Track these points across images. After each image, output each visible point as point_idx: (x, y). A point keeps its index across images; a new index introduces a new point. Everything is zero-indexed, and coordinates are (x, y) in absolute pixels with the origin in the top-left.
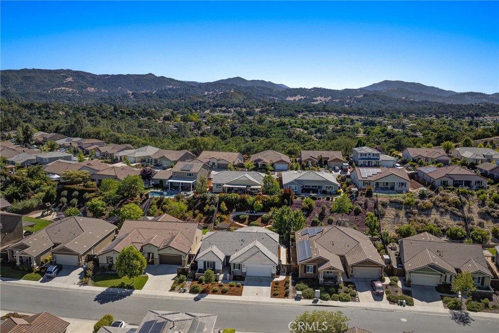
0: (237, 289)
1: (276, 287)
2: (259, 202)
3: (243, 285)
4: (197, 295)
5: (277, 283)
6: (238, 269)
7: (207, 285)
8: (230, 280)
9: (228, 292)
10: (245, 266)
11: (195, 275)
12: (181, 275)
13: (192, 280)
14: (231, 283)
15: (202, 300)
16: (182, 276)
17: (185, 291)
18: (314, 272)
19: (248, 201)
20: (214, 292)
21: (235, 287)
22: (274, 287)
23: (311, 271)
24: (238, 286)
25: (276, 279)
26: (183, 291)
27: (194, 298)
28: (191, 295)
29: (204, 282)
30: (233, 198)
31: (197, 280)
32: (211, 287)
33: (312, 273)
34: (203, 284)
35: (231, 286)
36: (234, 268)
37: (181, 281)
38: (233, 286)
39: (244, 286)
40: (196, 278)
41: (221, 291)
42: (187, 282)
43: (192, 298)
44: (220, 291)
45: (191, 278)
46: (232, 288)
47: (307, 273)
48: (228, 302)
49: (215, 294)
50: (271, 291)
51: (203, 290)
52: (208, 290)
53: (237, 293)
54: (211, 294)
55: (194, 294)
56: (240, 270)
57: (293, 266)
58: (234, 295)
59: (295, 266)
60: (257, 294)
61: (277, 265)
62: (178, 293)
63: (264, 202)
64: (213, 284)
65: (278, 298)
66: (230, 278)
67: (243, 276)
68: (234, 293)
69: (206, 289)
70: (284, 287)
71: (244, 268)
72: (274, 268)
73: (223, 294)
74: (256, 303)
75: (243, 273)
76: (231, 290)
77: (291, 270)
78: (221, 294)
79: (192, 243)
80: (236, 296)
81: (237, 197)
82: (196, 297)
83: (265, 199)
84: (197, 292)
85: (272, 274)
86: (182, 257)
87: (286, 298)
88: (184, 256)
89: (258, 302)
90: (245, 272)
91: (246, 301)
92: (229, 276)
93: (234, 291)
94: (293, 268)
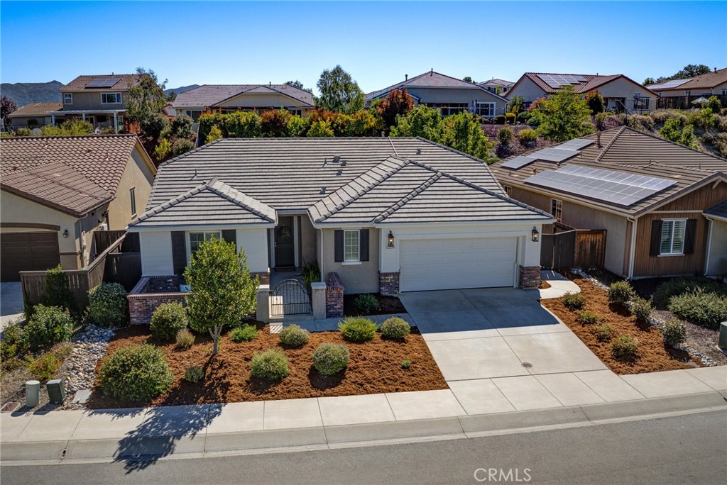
0: (400, 354)
1: (594, 321)
2: (323, 124)
3: (414, 331)
4: (143, 417)
6: (356, 262)
7: (207, 348)
8: (329, 312)
9: (351, 376)
10: (396, 241)
11: (126, 308)
12: (40, 308)
13: (109, 332)
14: (346, 324)
15: (185, 448)
16: (44, 314)
17: (56, 399)
18: (689, 248)
19: (290, 125)
20: (265, 385)
21: (379, 346)
22: (580, 323)
23: (677, 247)
24: (394, 337)
25: (546, 294)
26: (44, 399)
27: (123, 443)
28: (105, 418)
29: (184, 336)
30: (243, 120)
31: (142, 329)
32: (235, 358)
33: (680, 253)
34: (180, 348)
35: (354, 338)
36: (339, 257)
37: (41, 341)
38: (369, 339)
39: (425, 337)
40: (135, 318)
41: (303, 375)
42: (78, 349)
43: (105, 443)
44: (298, 375)
45: (104, 323)
46: (370, 351)
47: (662, 254)
48: (386, 441)
49: (273, 394)
50: (585, 343)
51: (183, 381)
52: (219, 379)
53: (413, 375)
54: (245, 400)
55: (120, 415)
56: (370, 264)
57: (583, 237)
58: (397, 390)
59: (590, 237)
60: (526, 365)
61: (551, 218)
62: (12, 415)
63: (335, 125)
64: (245, 340)
65: (655, 370)
66: (329, 303)
67: (383, 294)
68: (389, 375)
69: (204, 370)
70: (620, 316)
71: (391, 250)
72: (535, 240)
73: (328, 391)
74: (579, 420)
75: (385, 279)
76: (365, 359)
77: (574, 257)
78: (313, 393)
79: (113, 192)
80: (413, 390)
81: (254, 119)
82: (143, 429)
83: (339, 118)
84: (143, 399)
85: (523, 272)
86: (60, 234)
87: (691, 363)
88: (66, 231)
89: (584, 412)
90: (395, 271)
91: (500, 416)
92: (322, 290)
93: (386, 362)
94: (581, 247)
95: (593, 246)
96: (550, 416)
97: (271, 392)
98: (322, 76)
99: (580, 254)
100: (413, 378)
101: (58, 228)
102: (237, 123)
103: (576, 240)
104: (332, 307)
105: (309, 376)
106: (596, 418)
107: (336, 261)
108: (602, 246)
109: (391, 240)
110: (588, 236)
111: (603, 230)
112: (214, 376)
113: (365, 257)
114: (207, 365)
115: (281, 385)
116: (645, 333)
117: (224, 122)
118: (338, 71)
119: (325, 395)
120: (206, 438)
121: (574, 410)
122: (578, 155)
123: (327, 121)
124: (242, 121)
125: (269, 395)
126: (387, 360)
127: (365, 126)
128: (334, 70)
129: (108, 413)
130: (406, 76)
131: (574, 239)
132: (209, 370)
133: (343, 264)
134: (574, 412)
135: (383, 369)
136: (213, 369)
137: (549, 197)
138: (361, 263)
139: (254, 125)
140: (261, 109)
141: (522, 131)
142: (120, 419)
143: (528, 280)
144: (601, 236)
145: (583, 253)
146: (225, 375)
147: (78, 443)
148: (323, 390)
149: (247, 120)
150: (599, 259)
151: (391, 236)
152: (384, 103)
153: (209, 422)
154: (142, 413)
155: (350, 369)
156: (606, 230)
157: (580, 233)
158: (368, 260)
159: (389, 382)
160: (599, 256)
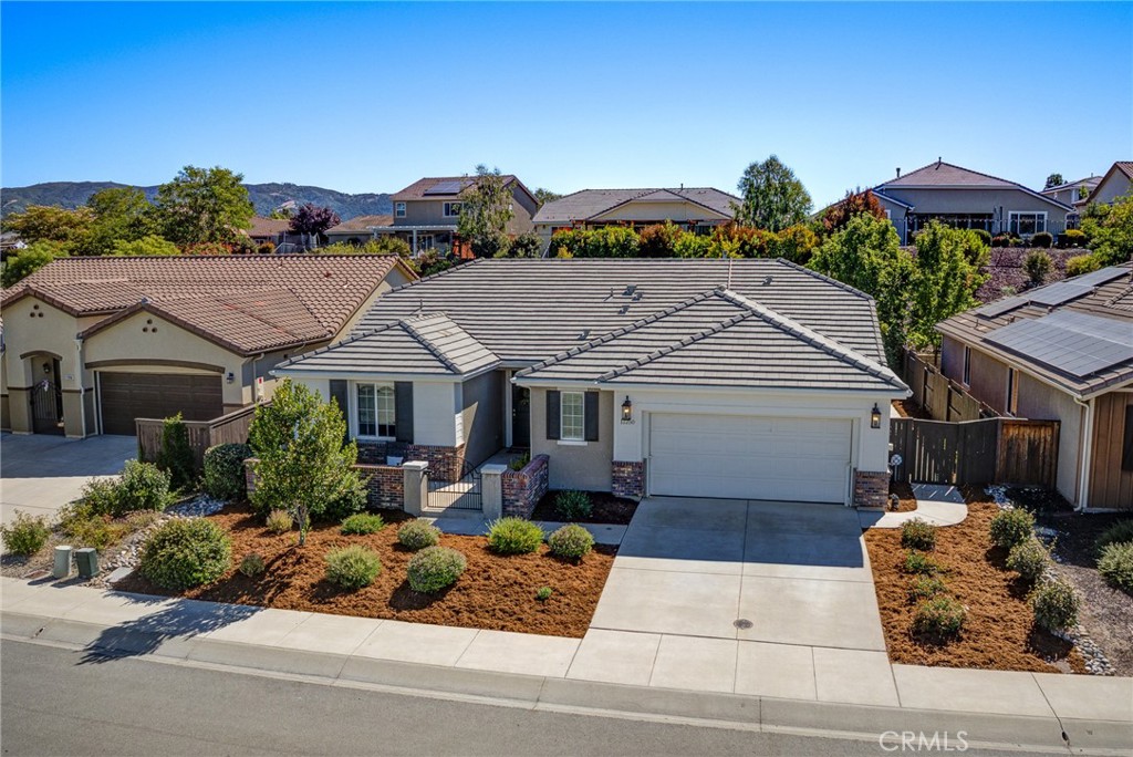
0: (549, 577)
1: (926, 570)
3: (610, 551)
4: (160, 607)
5: (918, 539)
6: (579, 442)
7: (295, 537)
8: (507, 510)
9: (454, 598)
10: (635, 411)
11: (243, 476)
13: (219, 506)
15: (170, 651)
17: (85, 571)
19: (677, 247)
20: (334, 592)
21: (528, 564)
22: (902, 569)
25: (891, 520)
26: (73, 573)
27: (110, 633)
28: (118, 602)
29: (278, 517)
30: (612, 239)
32: (318, 556)
34: (266, 533)
35: (504, 550)
36: (553, 432)
38: (523, 553)
39: (619, 560)
43: (88, 627)
44: (386, 585)
45: (215, 494)
46: (507, 569)
48: (416, 691)
49: (333, 606)
50: (880, 603)
51: (238, 572)
52: (282, 577)
53: (543, 612)
54: (293, 607)
55: (137, 601)
56: (599, 446)
57: (1013, 432)
58: (503, 628)
59: (1028, 433)
60: (743, 624)
61: (903, 390)
62: (29, 584)
63: (747, 247)
64: (354, 532)
65: (972, 664)
66: (507, 497)
67: (617, 494)
68: (507, 604)
69: (273, 562)
70: (993, 569)
71: (627, 426)
72: (875, 426)
73: (405, 613)
74: (742, 719)
75: (620, 471)
76: (488, 578)
77: (994, 466)
78: (386, 612)
79: (333, 330)
80: (526, 632)
81: (628, 239)
82: (143, 621)
83: (755, 236)
84: (176, 587)
85: (861, 480)
86: (224, 377)
87: (1062, 664)
88: (231, 375)
89: (760, 709)
90: (634, 460)
91: (613, 689)
92: (495, 475)
93: (517, 588)
94: (1010, 448)
95: (1033, 448)
96: (698, 702)
97: (331, 603)
98: (747, 173)
99: (1007, 460)
100: (539, 616)
101: (222, 370)
102: (602, 244)
103: (999, 436)
104: (512, 503)
105: (396, 592)
106: (772, 722)
107: (549, 437)
108: (1051, 451)
109: (627, 411)
110: (1022, 429)
111: (1053, 421)
112: (279, 572)
113: (592, 434)
114: (280, 556)
115: (353, 597)
116: (1016, 601)
117: (585, 242)
118: (772, 165)
119: (398, 619)
120: (201, 642)
121: (744, 702)
122: (1091, 293)
123: (735, 240)
124: (609, 241)
125: (325, 607)
126: (521, 584)
127: (799, 250)
128: (767, 164)
129: (127, 596)
130: (898, 170)
131: (996, 435)
132: (279, 563)
133: (559, 442)
134: (743, 705)
135: (506, 595)
136: (285, 564)
137: (1005, 365)
138: (586, 443)
139: (628, 248)
140: (639, 225)
141: (1074, 258)
142: (134, 606)
143: (865, 494)
144: (1049, 431)
145: (1013, 459)
146: (294, 573)
147: (61, 622)
148: (399, 611)
149: (616, 239)
150: (1046, 473)
151: (627, 404)
152: (835, 213)
153: (223, 625)
154: (163, 603)
155: (459, 590)
156: (1059, 422)
157: (1006, 424)
158: (596, 439)
159: (499, 614)
160: (1047, 468)
